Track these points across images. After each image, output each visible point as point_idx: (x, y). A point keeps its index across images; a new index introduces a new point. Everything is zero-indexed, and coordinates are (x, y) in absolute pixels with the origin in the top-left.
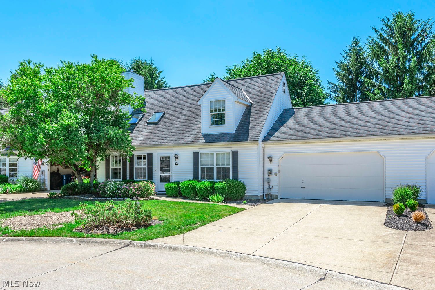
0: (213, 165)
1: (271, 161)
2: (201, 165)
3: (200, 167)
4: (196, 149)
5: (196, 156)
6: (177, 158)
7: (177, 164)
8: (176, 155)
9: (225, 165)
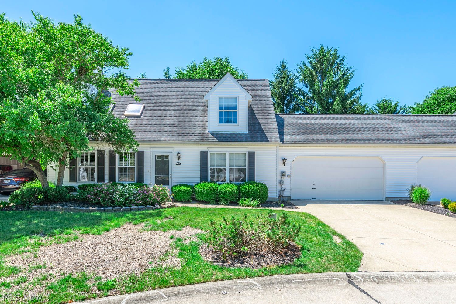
0: (226, 166)
1: (284, 163)
2: (210, 166)
3: (209, 167)
4: (204, 148)
5: (204, 156)
6: (179, 158)
7: (178, 164)
8: (179, 153)
9: (240, 166)
